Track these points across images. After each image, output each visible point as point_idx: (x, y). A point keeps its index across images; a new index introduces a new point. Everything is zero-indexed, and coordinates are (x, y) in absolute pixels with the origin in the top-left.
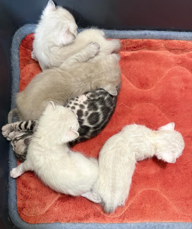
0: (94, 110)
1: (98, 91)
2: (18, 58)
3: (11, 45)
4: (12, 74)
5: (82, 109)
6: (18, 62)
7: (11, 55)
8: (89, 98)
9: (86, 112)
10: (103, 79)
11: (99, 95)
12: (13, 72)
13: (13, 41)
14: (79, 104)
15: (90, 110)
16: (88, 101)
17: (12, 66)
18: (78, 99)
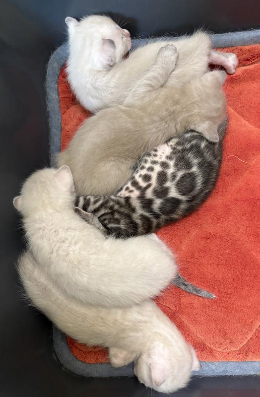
0: (185, 168)
1: (188, 135)
2: (57, 97)
3: (45, 78)
4: (48, 123)
5: (165, 170)
6: (57, 103)
7: (46, 93)
8: (174, 149)
9: (173, 173)
10: (196, 113)
11: (190, 142)
12: (50, 119)
13: (48, 71)
14: (160, 160)
15: (178, 170)
16: (173, 153)
17: (48, 111)
18: (157, 153)
